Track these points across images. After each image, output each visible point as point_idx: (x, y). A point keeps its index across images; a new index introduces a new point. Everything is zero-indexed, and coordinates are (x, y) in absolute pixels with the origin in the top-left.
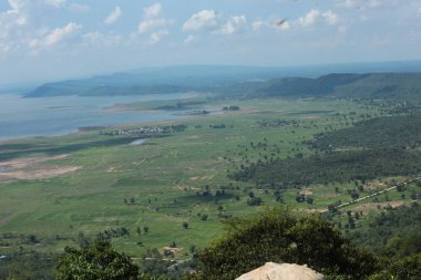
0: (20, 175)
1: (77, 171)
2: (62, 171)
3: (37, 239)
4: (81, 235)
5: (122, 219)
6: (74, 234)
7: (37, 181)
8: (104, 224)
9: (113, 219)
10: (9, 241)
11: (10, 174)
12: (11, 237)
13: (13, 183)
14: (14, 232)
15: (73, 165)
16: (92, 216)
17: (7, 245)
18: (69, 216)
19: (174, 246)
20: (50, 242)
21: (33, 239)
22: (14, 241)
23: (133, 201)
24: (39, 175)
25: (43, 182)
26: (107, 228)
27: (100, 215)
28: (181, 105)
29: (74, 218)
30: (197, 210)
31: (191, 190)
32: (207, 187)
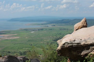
0: (6, 38)
1: (19, 38)
2: (16, 38)
3: (10, 52)
4: (20, 52)
5: (29, 49)
6: (19, 51)
7: (10, 40)
8: (25, 49)
9: (27, 49)
10: (4, 52)
11: (4, 38)
13: (5, 40)
15: (18, 36)
16: (22, 48)
17: (4, 53)
18: (17, 47)
19: (41, 55)
20: (13, 53)
21: (9, 52)
23: (31, 45)
24: (11, 38)
25: (12, 40)
26: (26, 50)
27: (24, 48)
28: (42, 24)
29: (18, 48)
30: (46, 47)
31: (44, 43)
32: (48, 42)
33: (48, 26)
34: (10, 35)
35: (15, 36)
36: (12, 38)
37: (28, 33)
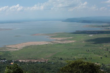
0: (59, 42)
1: (75, 42)
2: (71, 42)
3: (62, 59)
4: (74, 59)
5: (85, 55)
6: (72, 58)
7: (64, 44)
8: (80, 56)
9: (83, 55)
10: (55, 59)
11: (56, 42)
12: (55, 58)
13: (58, 44)
14: (56, 57)
15: (74, 40)
16: (77, 54)
17: (54, 60)
18: (71, 53)
19: (98, 63)
20: (65, 60)
21: (61, 59)
22: (56, 59)
23: (88, 51)
24: (64, 42)
25: (66, 44)
26: (81, 57)
27: (79, 54)
28: (103, 26)
29: (73, 54)
30: (105, 54)
31: (103, 49)
32: (108, 48)
33: (109, 29)
34: (64, 38)
35: (70, 39)
36: (66, 41)
37: (85, 37)
